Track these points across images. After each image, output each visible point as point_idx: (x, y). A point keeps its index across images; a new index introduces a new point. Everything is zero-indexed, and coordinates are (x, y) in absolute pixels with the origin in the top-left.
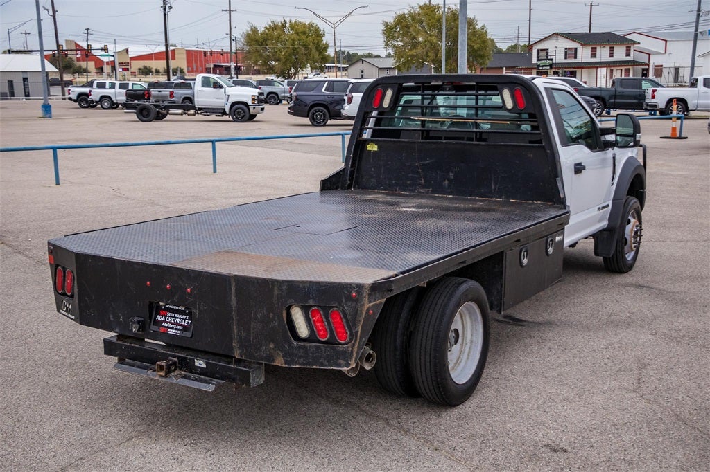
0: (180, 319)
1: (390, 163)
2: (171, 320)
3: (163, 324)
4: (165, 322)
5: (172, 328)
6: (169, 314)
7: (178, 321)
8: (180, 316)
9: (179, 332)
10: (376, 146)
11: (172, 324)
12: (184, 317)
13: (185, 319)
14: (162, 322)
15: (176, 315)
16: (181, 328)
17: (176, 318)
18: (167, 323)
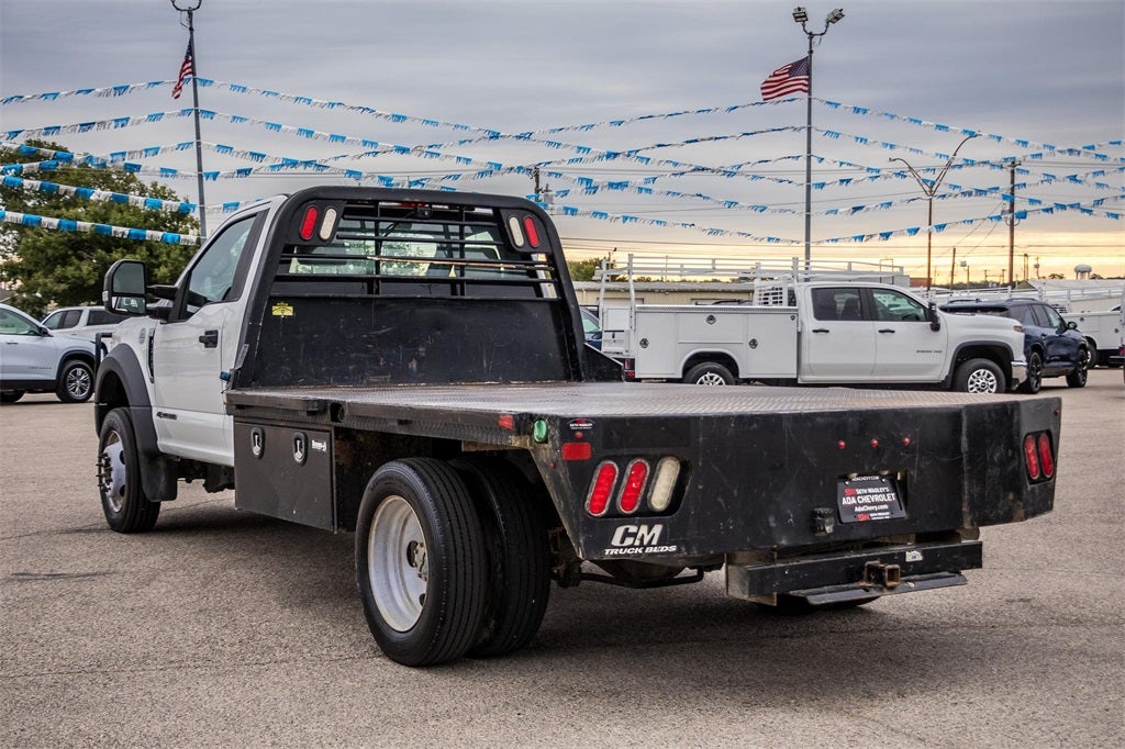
0: (878, 494)
1: (316, 336)
2: (866, 499)
3: (856, 509)
4: (858, 505)
5: (874, 511)
6: (859, 491)
7: (877, 498)
8: (876, 490)
9: (888, 513)
10: (291, 308)
11: (869, 505)
12: (882, 489)
13: (885, 493)
14: (854, 505)
15: (870, 490)
16: (886, 507)
17: (872, 494)
18: (862, 505)
